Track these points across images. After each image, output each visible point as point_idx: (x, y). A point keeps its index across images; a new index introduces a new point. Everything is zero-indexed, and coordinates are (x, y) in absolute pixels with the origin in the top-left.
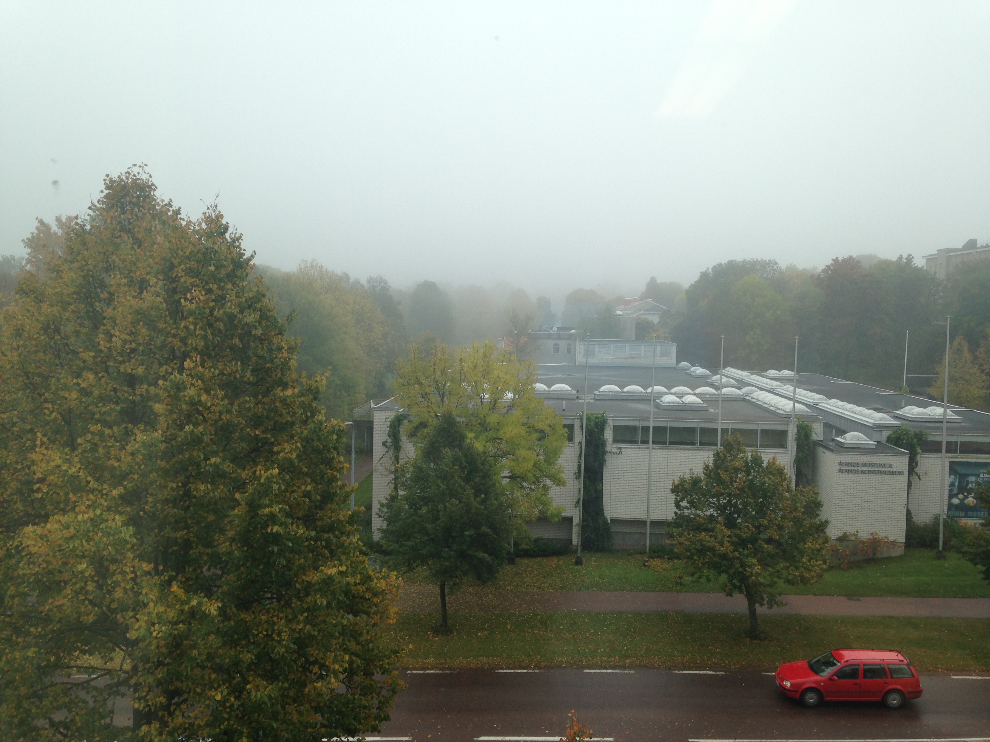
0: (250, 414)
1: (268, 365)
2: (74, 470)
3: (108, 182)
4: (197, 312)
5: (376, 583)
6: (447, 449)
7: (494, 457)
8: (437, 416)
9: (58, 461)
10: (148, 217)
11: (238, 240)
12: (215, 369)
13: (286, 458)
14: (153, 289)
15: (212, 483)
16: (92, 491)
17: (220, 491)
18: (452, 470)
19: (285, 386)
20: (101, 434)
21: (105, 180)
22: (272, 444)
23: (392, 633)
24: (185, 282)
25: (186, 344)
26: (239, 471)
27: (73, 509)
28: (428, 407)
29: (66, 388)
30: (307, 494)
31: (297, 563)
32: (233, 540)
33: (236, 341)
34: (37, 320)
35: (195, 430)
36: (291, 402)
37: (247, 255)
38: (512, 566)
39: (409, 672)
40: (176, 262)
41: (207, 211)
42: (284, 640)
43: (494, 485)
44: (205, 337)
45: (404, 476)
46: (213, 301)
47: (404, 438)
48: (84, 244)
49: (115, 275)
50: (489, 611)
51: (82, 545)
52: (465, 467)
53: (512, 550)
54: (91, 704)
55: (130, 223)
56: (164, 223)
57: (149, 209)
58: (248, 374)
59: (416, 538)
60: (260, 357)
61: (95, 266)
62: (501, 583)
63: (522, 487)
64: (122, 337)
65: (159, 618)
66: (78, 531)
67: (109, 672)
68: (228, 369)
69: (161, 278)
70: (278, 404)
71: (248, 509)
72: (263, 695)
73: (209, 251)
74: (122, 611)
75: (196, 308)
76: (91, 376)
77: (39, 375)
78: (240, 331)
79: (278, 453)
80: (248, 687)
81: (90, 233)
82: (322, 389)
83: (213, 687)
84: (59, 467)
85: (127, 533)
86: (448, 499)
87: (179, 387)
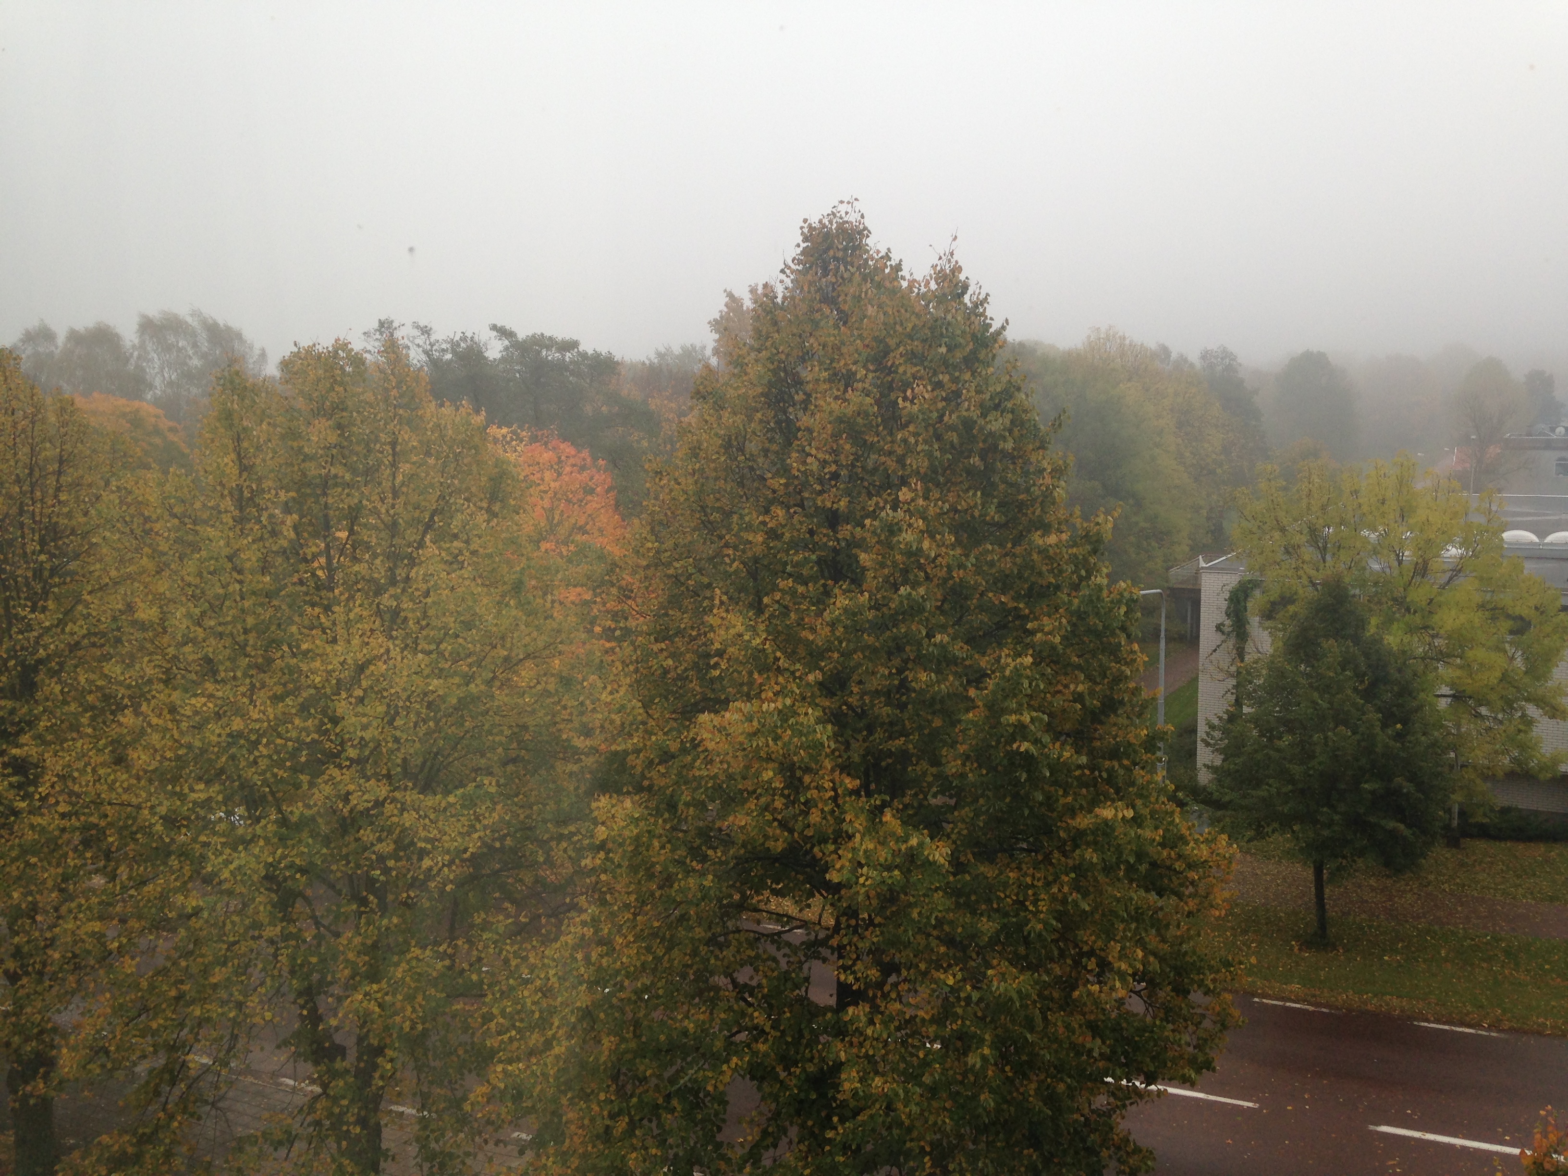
0: (993, 571)
1: (1021, 497)
2: (758, 641)
3: (806, 230)
4: (921, 417)
5: (1193, 849)
6: (1331, 641)
7: (1423, 659)
8: (1314, 585)
9: (740, 628)
10: (857, 278)
11: (982, 304)
12: (943, 503)
13: (1046, 642)
14: (860, 385)
15: (938, 672)
16: (779, 671)
17: (948, 684)
18: (1341, 677)
19: (1046, 528)
20: (793, 593)
21: (802, 228)
22: (1025, 618)
23: (1228, 934)
24: (905, 372)
25: (904, 466)
26: (976, 656)
27: (758, 696)
28: (1297, 569)
29: (749, 528)
30: (1078, 698)
31: (1062, 801)
32: (967, 757)
33: (975, 460)
34: (716, 434)
35: (914, 593)
36: (1055, 553)
37: (995, 326)
38: (1454, 850)
39: (1256, 1000)
40: (892, 342)
41: (939, 263)
42: (1042, 912)
43: (1420, 708)
44: (930, 455)
45: (1250, 682)
46: (943, 399)
47: (1254, 620)
48: (775, 323)
49: (813, 366)
50: (1407, 921)
51: (768, 746)
52: (1365, 674)
53: (1455, 823)
54: (784, 965)
55: (834, 290)
56: (879, 286)
57: (858, 268)
58: (992, 510)
59: (1270, 786)
60: (1012, 485)
61: (788, 355)
62: (1432, 877)
63: (1478, 716)
64: (819, 456)
65: (867, 857)
66: (764, 726)
67: (804, 924)
68: (963, 503)
69: (871, 368)
70: (1035, 556)
71: (987, 713)
72: (1009, 988)
73: (939, 323)
74: (820, 843)
75: (919, 411)
76: (780, 512)
77: (719, 509)
78: (981, 445)
79: (1032, 633)
80: (990, 972)
81: (782, 308)
82: (1108, 536)
83: (942, 967)
84: (740, 635)
85: (824, 733)
86: (1331, 725)
87: (893, 529)
